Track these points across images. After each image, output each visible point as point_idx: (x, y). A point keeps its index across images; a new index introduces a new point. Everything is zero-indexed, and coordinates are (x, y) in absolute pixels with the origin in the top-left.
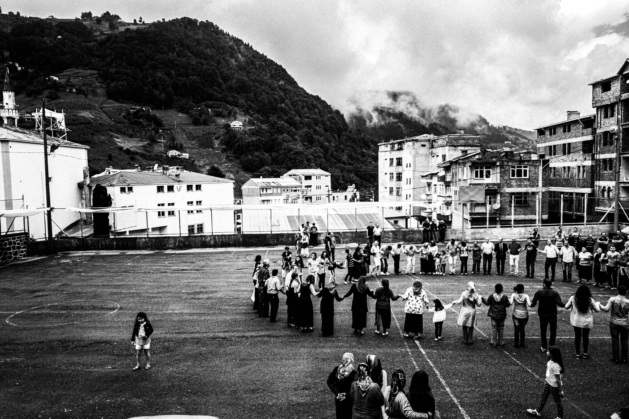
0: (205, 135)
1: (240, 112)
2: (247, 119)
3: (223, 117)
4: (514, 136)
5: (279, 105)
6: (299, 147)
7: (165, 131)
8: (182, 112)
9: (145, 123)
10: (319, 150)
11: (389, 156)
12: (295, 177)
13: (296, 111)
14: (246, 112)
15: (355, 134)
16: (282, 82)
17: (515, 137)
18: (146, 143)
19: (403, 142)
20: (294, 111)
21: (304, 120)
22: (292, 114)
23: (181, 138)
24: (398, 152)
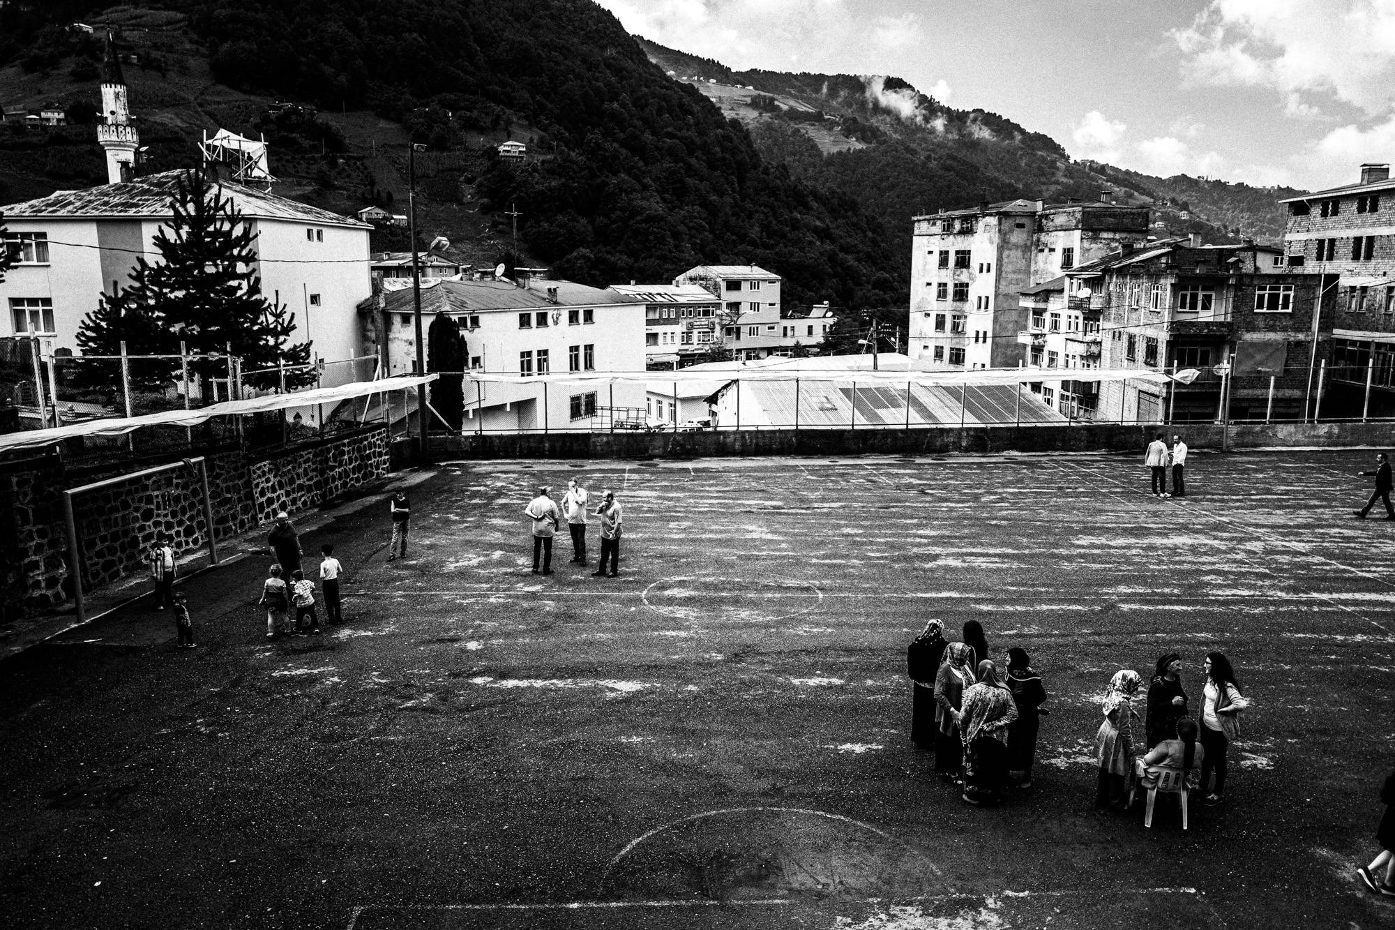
0: (443, 171)
1: (519, 119)
2: (536, 138)
3: (482, 131)
4: (1124, 189)
5: (606, 105)
6: (655, 206)
7: (352, 162)
8: (387, 118)
9: (306, 143)
10: (698, 212)
11: (937, 245)
12: (704, 282)
13: (645, 121)
14: (533, 121)
15: (776, 177)
16: (611, 52)
17: (1126, 192)
18: (311, 188)
19: (975, 217)
20: (642, 119)
21: (664, 142)
22: (635, 127)
23: (387, 180)
24: (960, 238)
